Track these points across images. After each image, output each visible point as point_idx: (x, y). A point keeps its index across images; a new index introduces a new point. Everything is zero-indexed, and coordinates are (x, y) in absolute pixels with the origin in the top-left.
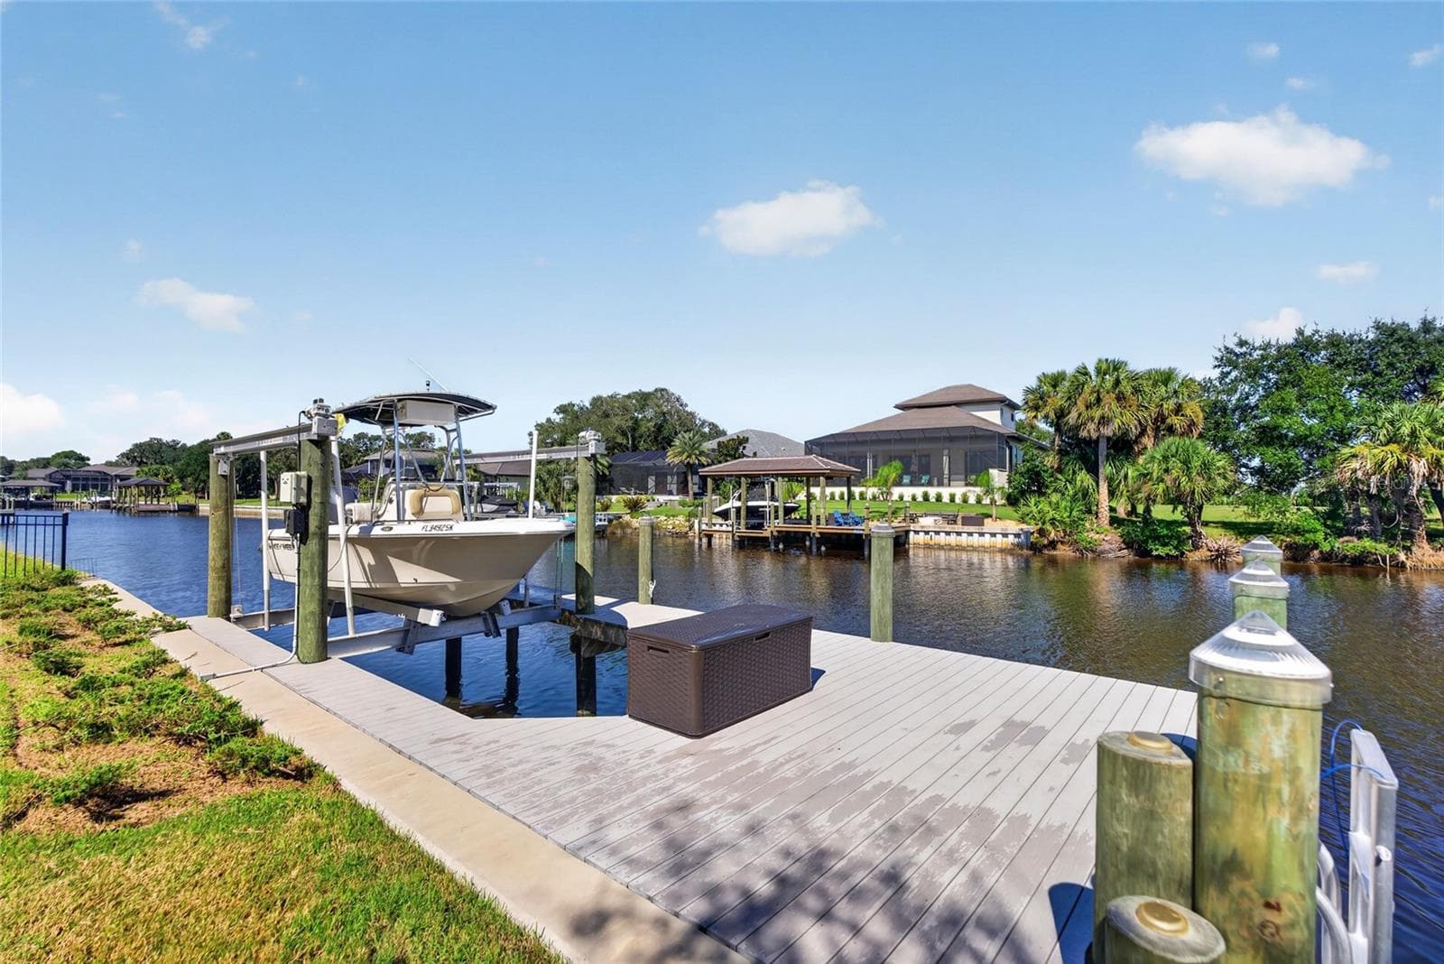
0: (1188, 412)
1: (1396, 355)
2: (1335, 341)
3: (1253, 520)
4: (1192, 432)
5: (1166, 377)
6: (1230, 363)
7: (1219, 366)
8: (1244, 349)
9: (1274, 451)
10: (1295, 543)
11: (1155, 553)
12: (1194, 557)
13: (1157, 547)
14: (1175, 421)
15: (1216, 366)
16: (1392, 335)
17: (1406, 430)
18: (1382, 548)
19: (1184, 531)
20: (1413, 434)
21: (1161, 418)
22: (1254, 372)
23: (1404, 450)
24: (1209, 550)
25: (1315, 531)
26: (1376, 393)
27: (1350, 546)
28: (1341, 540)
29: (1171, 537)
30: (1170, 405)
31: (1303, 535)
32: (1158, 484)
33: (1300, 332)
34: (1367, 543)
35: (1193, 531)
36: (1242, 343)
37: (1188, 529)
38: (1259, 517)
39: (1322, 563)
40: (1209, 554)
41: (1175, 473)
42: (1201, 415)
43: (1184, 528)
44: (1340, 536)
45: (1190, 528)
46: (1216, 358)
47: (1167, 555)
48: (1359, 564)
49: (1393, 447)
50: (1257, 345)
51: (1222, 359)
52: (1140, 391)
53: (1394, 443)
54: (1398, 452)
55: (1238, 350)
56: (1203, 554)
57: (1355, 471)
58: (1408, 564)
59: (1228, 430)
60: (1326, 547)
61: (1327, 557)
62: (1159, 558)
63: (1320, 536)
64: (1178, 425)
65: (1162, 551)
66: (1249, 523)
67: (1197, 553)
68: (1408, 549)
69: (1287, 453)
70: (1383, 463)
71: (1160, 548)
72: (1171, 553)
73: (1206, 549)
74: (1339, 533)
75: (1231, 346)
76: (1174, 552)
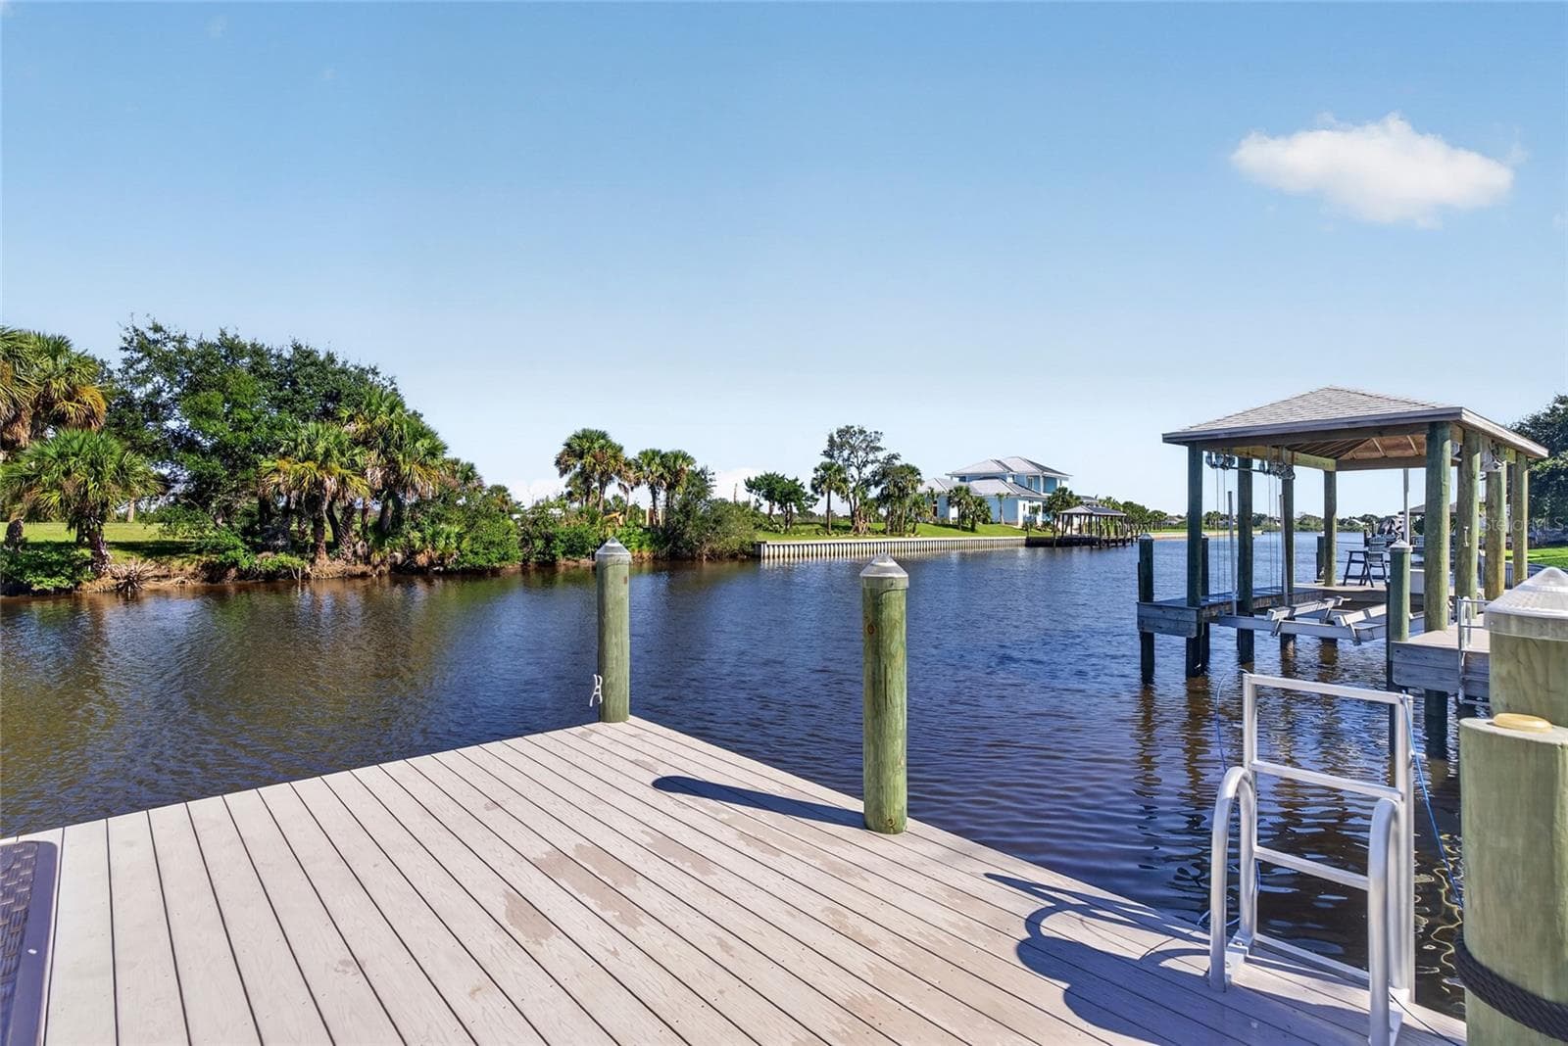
0: (87, 398)
1: (311, 377)
2: (257, 352)
3: (170, 538)
4: (90, 425)
5: (56, 347)
6: (141, 348)
7: (126, 349)
8: (157, 336)
9: (196, 458)
10: (211, 562)
11: (36, 588)
12: (91, 588)
13: (40, 579)
14: (70, 408)
15: (122, 349)
16: (308, 357)
17: (320, 449)
18: (296, 561)
19: (83, 554)
20: (327, 454)
21: (45, 403)
22: (167, 365)
23: (319, 468)
24: (114, 578)
25: (235, 548)
26: (294, 410)
27: (267, 561)
28: (260, 556)
29: (62, 564)
30: (59, 386)
31: (223, 553)
32: (51, 491)
33: (223, 334)
34: (283, 557)
35: (93, 554)
36: (157, 329)
37: (87, 553)
38: (175, 534)
39: (239, 582)
40: (114, 582)
41: (78, 477)
42: (104, 406)
43: (82, 551)
44: (259, 552)
45: (90, 550)
46: (125, 339)
47: (56, 588)
48: (273, 580)
49: (310, 464)
50: (172, 335)
51: (131, 342)
52: (19, 357)
53: (311, 460)
54: (315, 469)
55: (151, 335)
56: (107, 581)
57: (278, 485)
58: (313, 575)
59: (137, 428)
60: (245, 564)
61: (243, 575)
62: (43, 594)
63: (240, 553)
64: (73, 415)
65: (49, 584)
66: (166, 542)
67: (98, 582)
68: (312, 561)
69: (211, 462)
70: (303, 478)
71: (44, 579)
72: (62, 586)
73: (110, 577)
74: (257, 549)
75: (142, 328)
76: (66, 584)
